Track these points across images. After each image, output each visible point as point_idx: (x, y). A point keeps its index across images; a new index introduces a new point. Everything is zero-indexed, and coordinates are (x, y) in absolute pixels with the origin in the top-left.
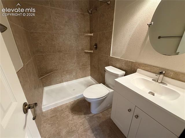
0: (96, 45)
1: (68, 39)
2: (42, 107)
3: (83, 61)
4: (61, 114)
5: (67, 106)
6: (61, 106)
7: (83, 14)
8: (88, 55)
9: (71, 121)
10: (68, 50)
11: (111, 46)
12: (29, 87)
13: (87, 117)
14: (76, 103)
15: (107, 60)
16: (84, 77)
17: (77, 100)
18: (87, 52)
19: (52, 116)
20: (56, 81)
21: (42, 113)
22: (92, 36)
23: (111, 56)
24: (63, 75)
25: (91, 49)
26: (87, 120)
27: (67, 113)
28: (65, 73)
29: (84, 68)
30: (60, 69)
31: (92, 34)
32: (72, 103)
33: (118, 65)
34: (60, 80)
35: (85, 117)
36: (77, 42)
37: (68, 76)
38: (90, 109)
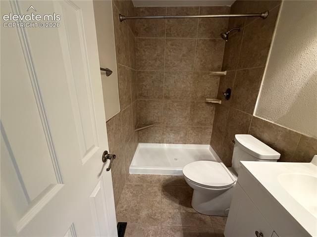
0: (229, 91)
1: (182, 80)
2: (130, 168)
3: (201, 117)
4: (148, 187)
5: (159, 180)
6: (152, 176)
7: (214, 41)
8: (212, 108)
9: (158, 203)
10: (179, 96)
11: (257, 97)
12: (120, 137)
13: (183, 210)
14: (173, 180)
15: (245, 122)
16: (197, 144)
17: (175, 177)
18: (210, 101)
19: (137, 184)
20: (155, 138)
21: (128, 174)
22: (224, 75)
23: (254, 115)
24: (165, 133)
25: (218, 98)
26: (181, 214)
27: (156, 189)
28: (169, 129)
29: (201, 128)
30: (163, 123)
31: (225, 73)
32: (167, 178)
33: (266, 136)
34: (160, 138)
35: (179, 209)
36: (196, 85)
37: (172, 136)
38: (191, 199)
